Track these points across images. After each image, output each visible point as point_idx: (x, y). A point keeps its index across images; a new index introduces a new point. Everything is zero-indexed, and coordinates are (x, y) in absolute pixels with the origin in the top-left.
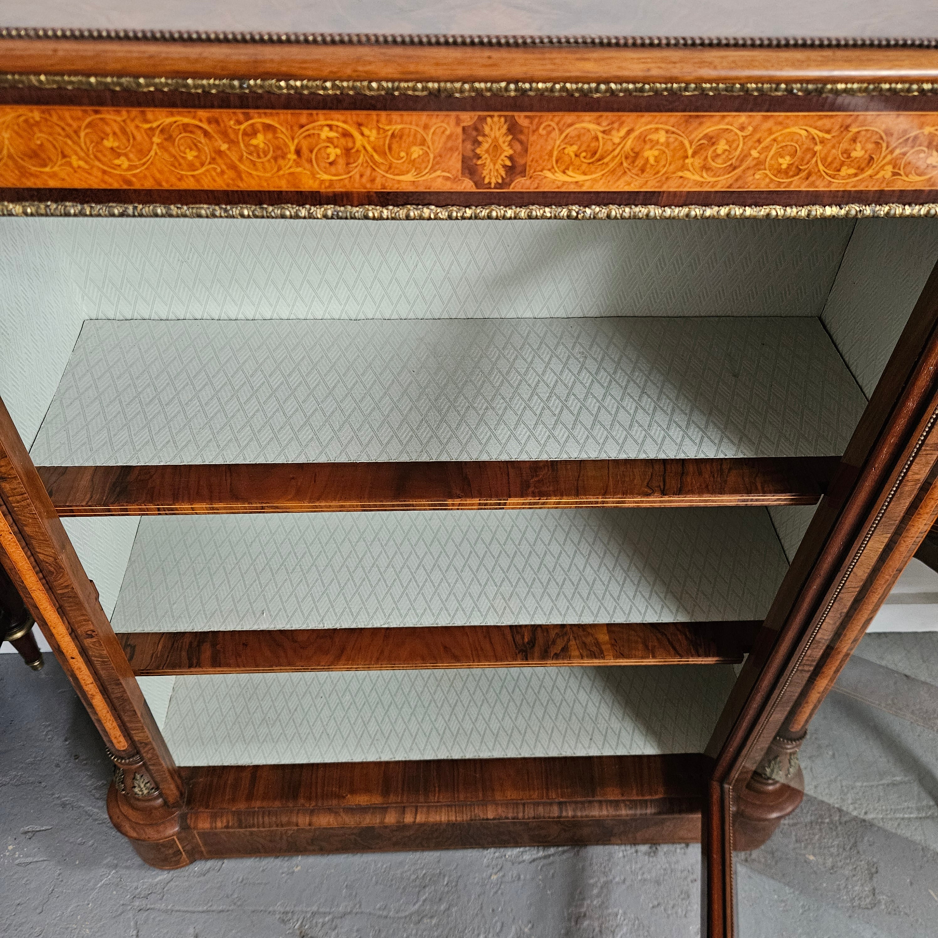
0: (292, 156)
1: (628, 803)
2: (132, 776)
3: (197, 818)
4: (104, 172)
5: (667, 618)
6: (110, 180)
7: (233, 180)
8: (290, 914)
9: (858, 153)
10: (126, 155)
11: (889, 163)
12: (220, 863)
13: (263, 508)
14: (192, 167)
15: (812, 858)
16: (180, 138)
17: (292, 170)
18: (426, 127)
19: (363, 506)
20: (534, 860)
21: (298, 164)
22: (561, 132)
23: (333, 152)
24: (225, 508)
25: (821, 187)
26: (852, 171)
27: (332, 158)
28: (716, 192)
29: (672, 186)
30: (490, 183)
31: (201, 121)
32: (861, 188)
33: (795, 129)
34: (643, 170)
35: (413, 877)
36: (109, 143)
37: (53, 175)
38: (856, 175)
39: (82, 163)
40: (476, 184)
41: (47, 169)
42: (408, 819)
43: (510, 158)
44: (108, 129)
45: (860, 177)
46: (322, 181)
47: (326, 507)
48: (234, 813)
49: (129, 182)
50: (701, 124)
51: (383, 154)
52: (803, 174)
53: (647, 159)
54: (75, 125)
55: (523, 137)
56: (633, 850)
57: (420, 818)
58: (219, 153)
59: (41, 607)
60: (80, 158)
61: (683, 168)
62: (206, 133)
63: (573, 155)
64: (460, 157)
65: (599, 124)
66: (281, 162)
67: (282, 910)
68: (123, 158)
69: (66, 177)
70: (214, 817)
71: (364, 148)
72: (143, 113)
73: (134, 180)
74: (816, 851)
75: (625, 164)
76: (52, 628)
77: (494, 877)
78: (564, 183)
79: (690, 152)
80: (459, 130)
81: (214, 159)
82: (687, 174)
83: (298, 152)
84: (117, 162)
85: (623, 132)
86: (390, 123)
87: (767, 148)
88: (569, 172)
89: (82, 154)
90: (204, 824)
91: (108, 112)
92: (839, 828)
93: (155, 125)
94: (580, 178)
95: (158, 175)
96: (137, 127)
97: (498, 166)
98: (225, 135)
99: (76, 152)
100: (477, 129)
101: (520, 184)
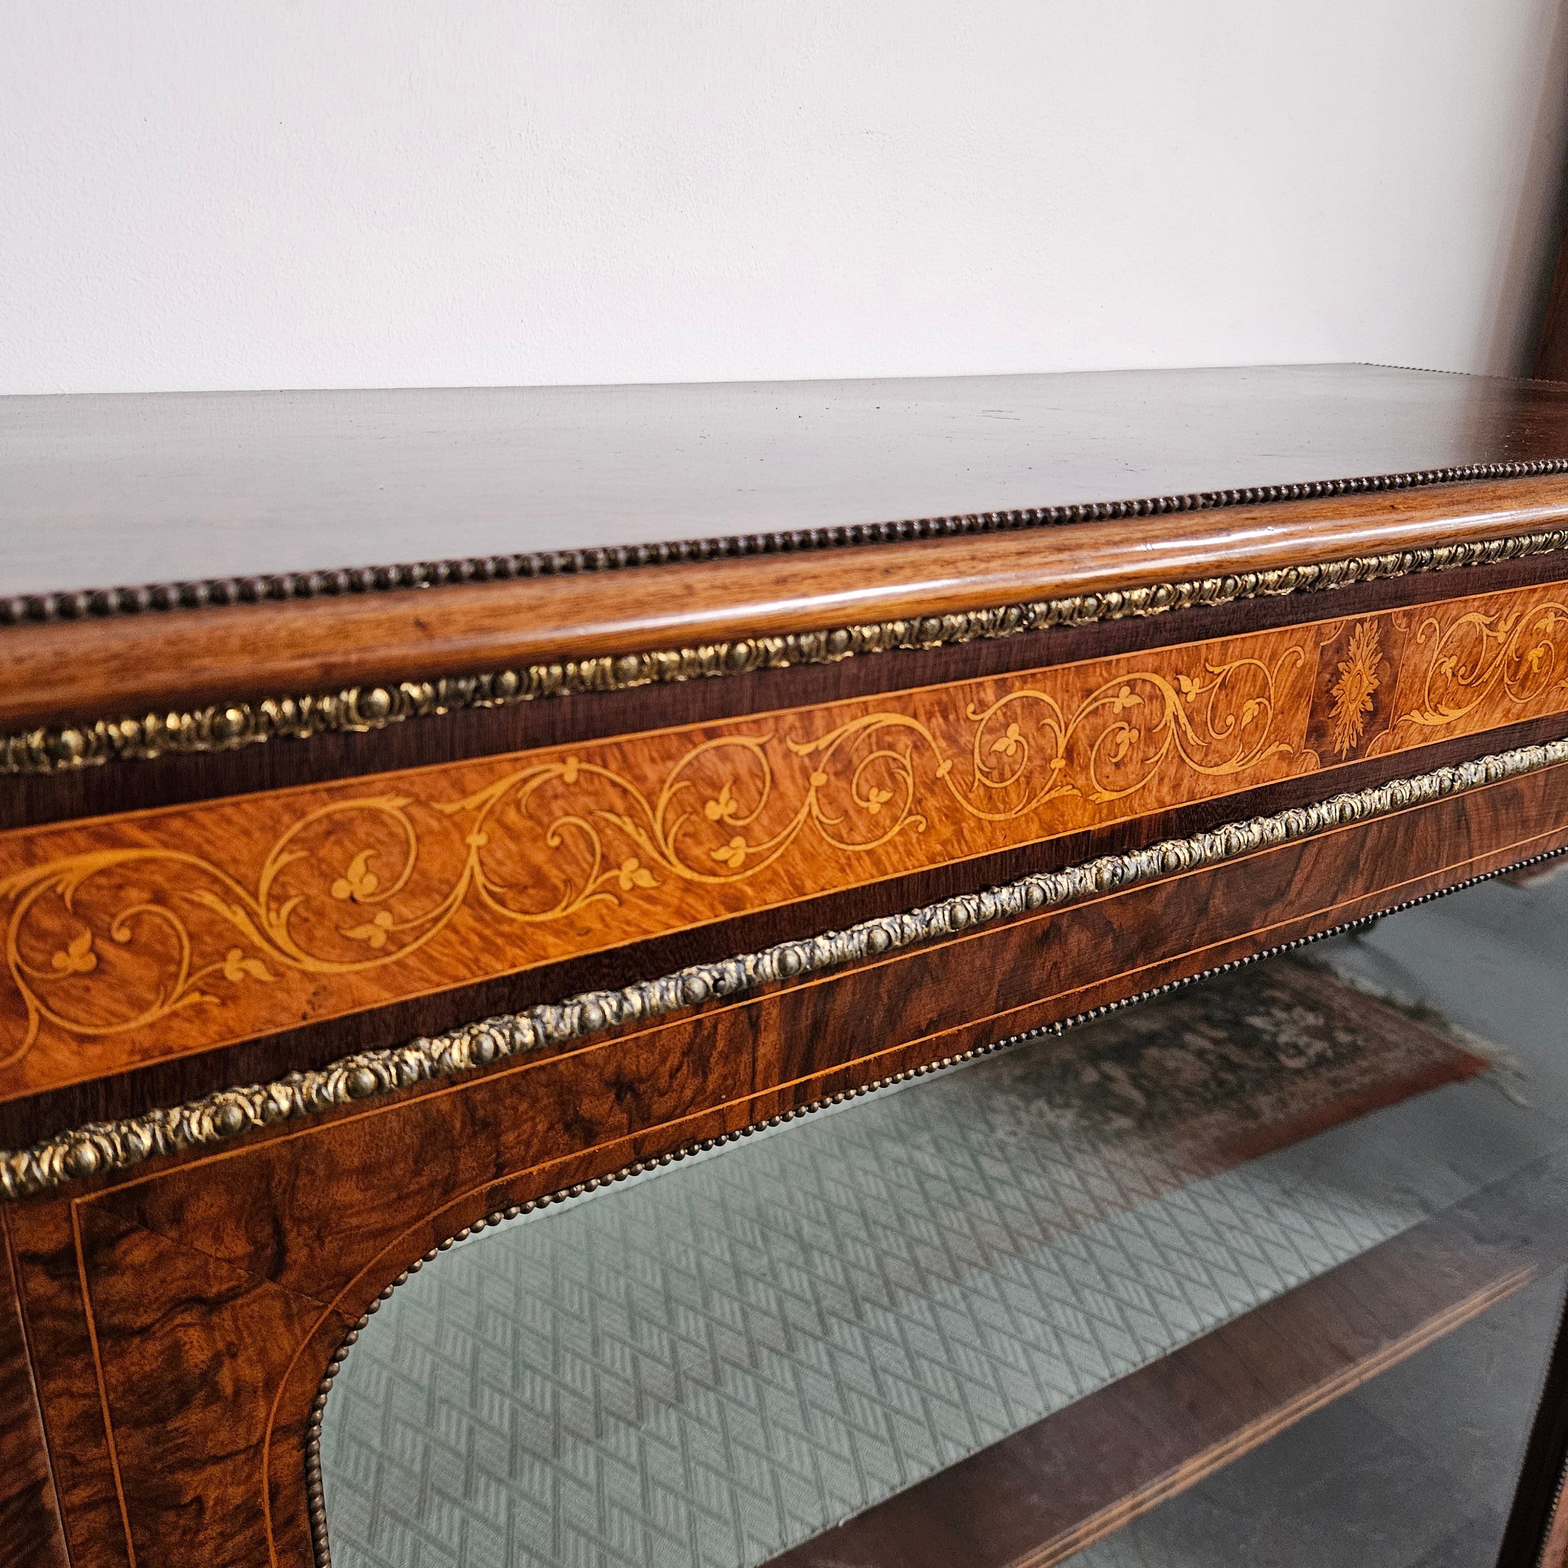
0: (1059, 763)
4: (688, 887)
6: (698, 906)
7: (944, 843)
10: (746, 832)
14: (874, 830)
16: (866, 764)
17: (1053, 794)
18: (1273, 656)
21: (1065, 776)
22: (1443, 634)
23: (1127, 740)
27: (1122, 753)
30: (1341, 751)
31: (915, 716)
34: (1523, 686)
36: (720, 808)
37: (566, 928)
39: (645, 880)
40: (1322, 756)
41: (557, 913)
43: (1373, 696)
44: (724, 773)
46: (1098, 808)
49: (735, 902)
51: (1201, 726)
53: (1530, 665)
54: (653, 775)
55: (1395, 654)
58: (933, 784)
60: (644, 863)
62: (919, 744)
63: (1449, 675)
64: (1308, 709)
65: (1486, 614)
66: (1037, 780)
68: (738, 841)
69: (597, 925)
71: (1176, 718)
72: (807, 718)
73: (749, 891)
75: (1506, 679)
78: (1435, 729)
80: (1317, 657)
81: (919, 801)
83: (1070, 753)
85: (1511, 622)
86: (1224, 657)
88: (1442, 708)
89: (649, 848)
91: (737, 729)
93: (823, 743)
94: (1453, 715)
95: (801, 866)
96: (788, 754)
97: (1356, 715)
98: (951, 739)
99: (635, 851)
100: (1340, 648)
101: (1379, 747)
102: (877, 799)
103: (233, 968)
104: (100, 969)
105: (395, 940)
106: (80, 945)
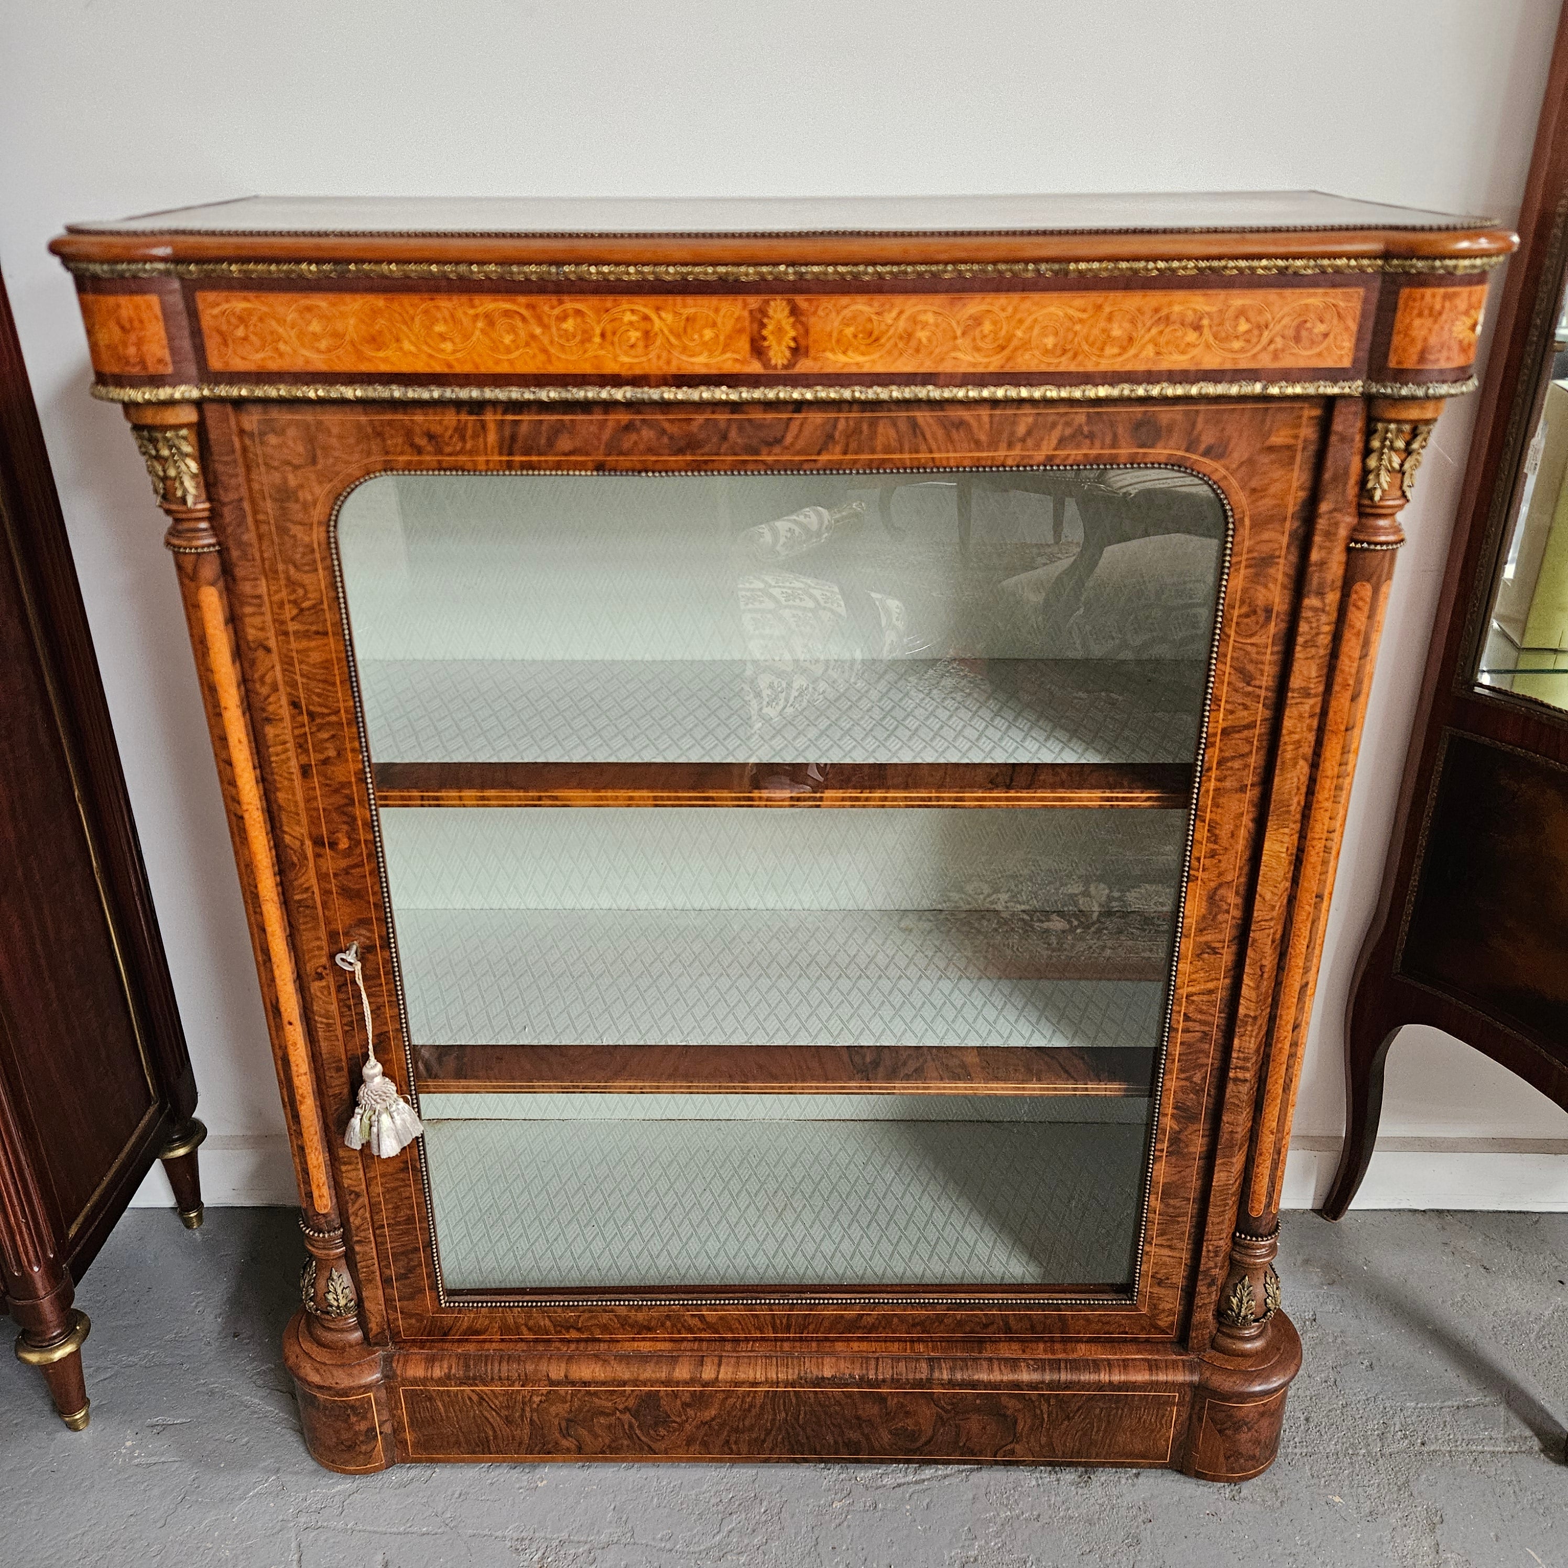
0: (597, 340)
1: (1031, 1362)
3: (406, 1362)
4: (431, 356)
6: (433, 363)
7: (543, 363)
8: (527, 1542)
9: (1116, 332)
10: (451, 340)
11: (1150, 341)
12: (429, 1472)
14: (508, 350)
15: (1337, 1499)
16: (501, 323)
17: (596, 353)
18: (717, 310)
20: (899, 1485)
21: (601, 347)
22: (838, 313)
23: (634, 335)
24: (497, 798)
25: (1090, 367)
26: (1116, 350)
27: (633, 340)
28: (991, 374)
29: (947, 367)
30: (776, 365)
31: (520, 307)
33: (1052, 309)
34: (917, 351)
35: (713, 1501)
36: (440, 328)
37: (385, 360)
38: (1120, 354)
39: (412, 348)
40: (764, 365)
41: (381, 354)
42: (708, 1373)
43: (794, 339)
44: (439, 315)
45: (1125, 356)
46: (623, 364)
47: (612, 798)
48: (458, 1357)
49: (450, 366)
50: (965, 305)
51: (678, 336)
52: (1070, 354)
53: (920, 340)
54: (411, 311)
55: (804, 319)
57: (726, 1373)
58: (533, 337)
59: (269, 929)
60: (411, 342)
61: (956, 348)
62: (524, 319)
63: (850, 336)
64: (748, 339)
65: (871, 305)
66: (587, 345)
67: (515, 1536)
68: (448, 343)
69: (397, 362)
70: (431, 1361)
71: (661, 330)
72: (471, 300)
73: (455, 364)
74: (1346, 1490)
75: (900, 345)
77: (837, 1505)
78: (846, 365)
79: (959, 333)
80: (746, 314)
81: (528, 343)
82: (959, 355)
83: (603, 335)
84: (443, 346)
85: (894, 314)
86: (685, 306)
87: (1031, 328)
88: (850, 353)
89: (413, 338)
90: (416, 1371)
91: (442, 299)
92: (1381, 1461)
93: (480, 311)
94: (860, 359)
95: (478, 360)
96: (465, 313)
97: (784, 348)
98: (539, 319)
99: (408, 337)
100: (763, 312)
101: (805, 366)
102: (507, 339)
103: (282, 346)
104: (245, 339)
105: (329, 350)
106: (242, 328)
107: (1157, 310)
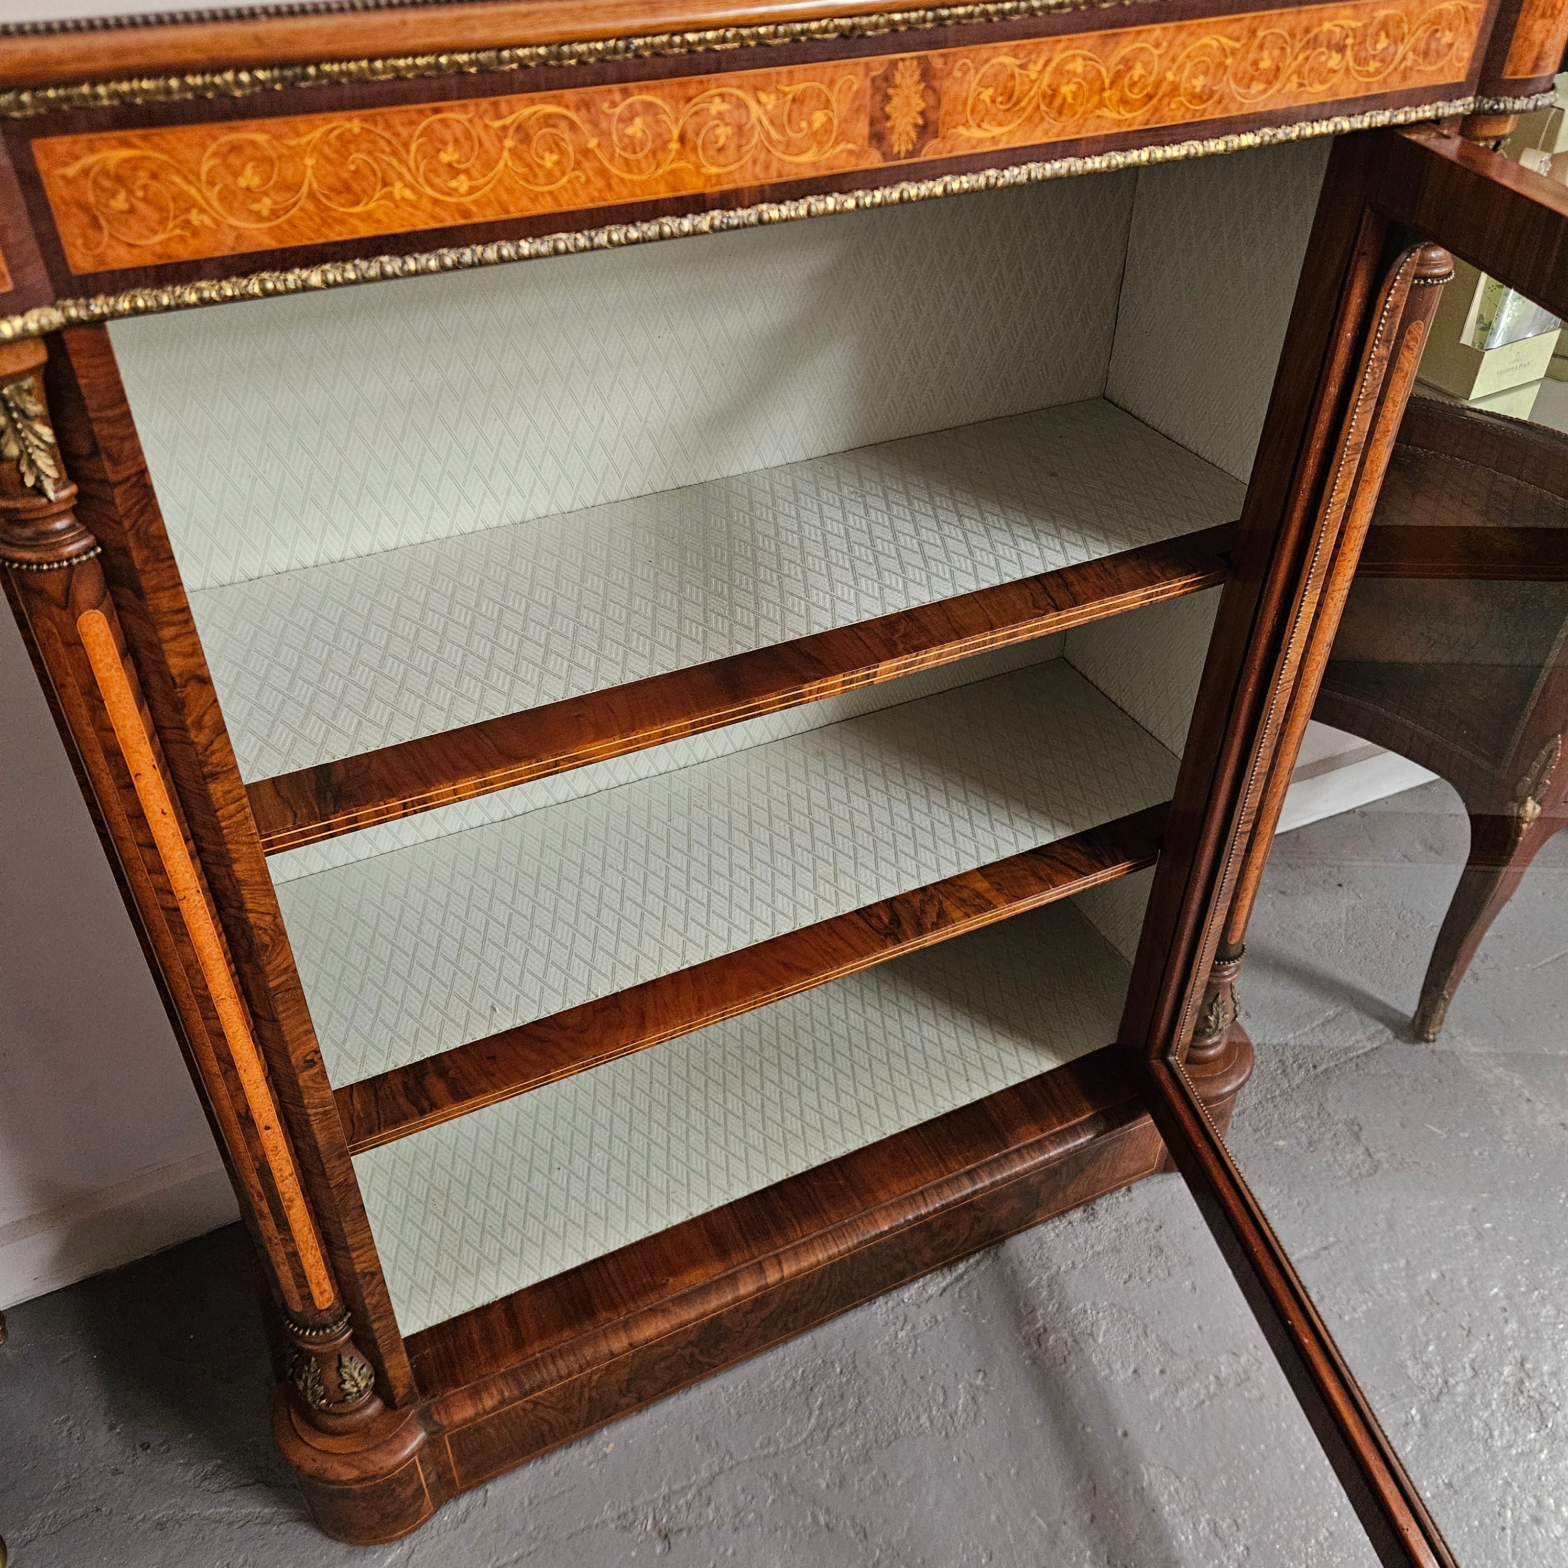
0: (674, 146)
1: (1053, 1138)
2: (335, 1364)
3: (447, 1408)
4: (436, 202)
5: (1046, 838)
6: (443, 214)
7: (600, 191)
8: (630, 1514)
9: (1266, 64)
10: (466, 172)
11: (1293, 73)
12: (481, 1493)
13: (556, 764)
14: (551, 178)
15: (1281, 1143)
16: (539, 135)
17: (674, 166)
18: (832, 83)
19: (693, 725)
20: (944, 1290)
21: (680, 155)
22: (977, 70)
23: (723, 133)
24: (502, 779)
25: (1234, 111)
26: (1261, 86)
27: (722, 141)
28: (1136, 132)
29: (1088, 132)
30: (899, 152)
31: (567, 107)
32: (1271, 107)
33: (1206, 40)
34: (1060, 112)
35: (789, 1384)
36: (448, 156)
37: (367, 217)
38: (1265, 91)
39: (408, 194)
40: (884, 155)
41: (358, 209)
42: (772, 1276)
43: (922, 113)
44: (448, 135)
45: (1270, 93)
46: (709, 178)
47: (644, 739)
48: (504, 1376)
49: (466, 214)
50: (1118, 43)
51: (781, 128)
52: (1216, 97)
53: (1065, 99)
54: (404, 132)
55: (936, 84)
56: (1065, 1222)
57: (789, 1269)
58: (586, 152)
59: (229, 1033)
60: (407, 185)
61: (1101, 104)
62: (573, 126)
63: (988, 100)
64: (867, 120)
65: (1016, 57)
66: (660, 156)
67: (615, 1515)
68: (462, 177)
69: (385, 219)
70: (475, 1394)
71: (760, 122)
72: (496, 105)
73: (474, 209)
74: (1283, 1132)
75: (1043, 107)
76: (241, 1072)
77: (901, 1335)
78: (981, 141)
79: (1107, 82)
80: (868, 83)
81: (578, 163)
82: (1104, 112)
83: (682, 139)
84: (454, 184)
85: (1039, 66)
86: (791, 82)
87: (1181, 68)
88: (985, 125)
89: (408, 177)
90: (464, 1412)
91: (451, 109)
92: (1295, 1096)
93: (509, 120)
94: (997, 131)
95: (505, 197)
96: (486, 127)
97: (909, 127)
98: (595, 124)
99: (401, 177)
100: (887, 78)
101: (932, 151)
102: (550, 160)
103: (195, 217)
104: (132, 211)
105: (274, 214)
106: (122, 196)
107: (1307, 31)
